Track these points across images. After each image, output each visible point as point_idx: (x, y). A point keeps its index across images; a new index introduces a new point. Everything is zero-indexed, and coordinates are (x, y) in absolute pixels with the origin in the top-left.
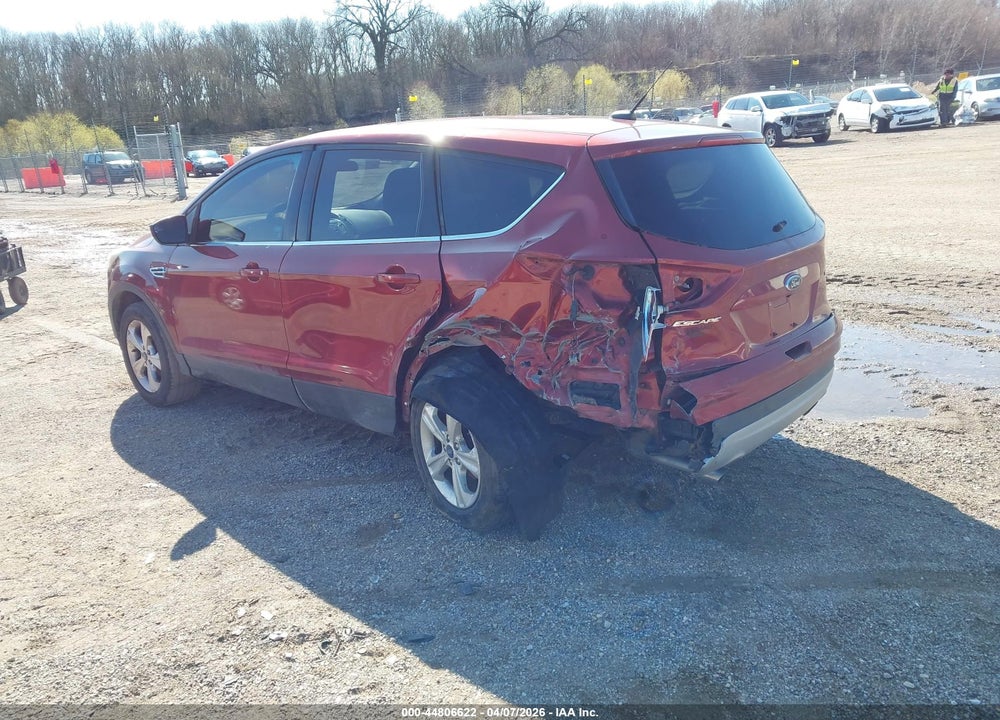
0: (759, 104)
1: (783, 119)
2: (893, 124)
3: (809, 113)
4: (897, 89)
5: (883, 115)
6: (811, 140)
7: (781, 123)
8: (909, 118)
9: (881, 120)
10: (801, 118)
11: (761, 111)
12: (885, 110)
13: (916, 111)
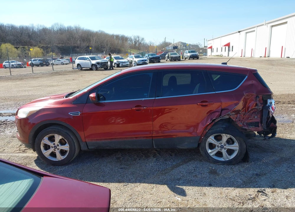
0: (89, 59)
1: (97, 63)
2: (120, 65)
3: (103, 62)
4: (119, 57)
5: (117, 63)
6: (103, 69)
7: (97, 64)
8: (124, 64)
9: (117, 64)
10: (102, 63)
11: (90, 61)
12: (118, 62)
13: (125, 62)
